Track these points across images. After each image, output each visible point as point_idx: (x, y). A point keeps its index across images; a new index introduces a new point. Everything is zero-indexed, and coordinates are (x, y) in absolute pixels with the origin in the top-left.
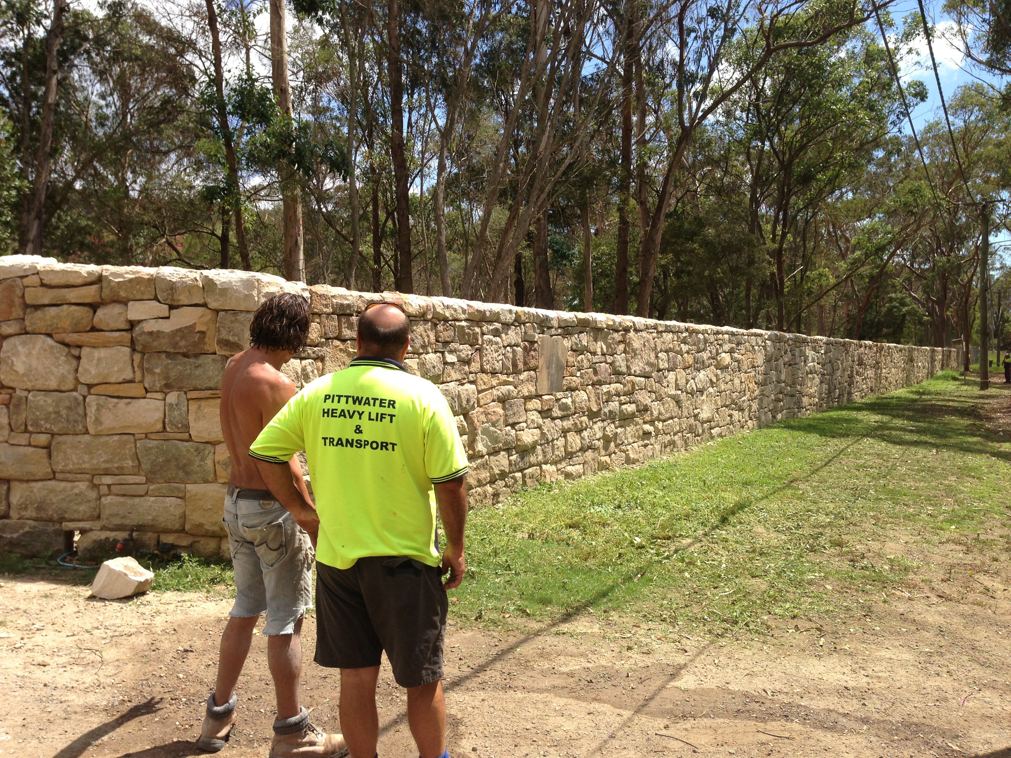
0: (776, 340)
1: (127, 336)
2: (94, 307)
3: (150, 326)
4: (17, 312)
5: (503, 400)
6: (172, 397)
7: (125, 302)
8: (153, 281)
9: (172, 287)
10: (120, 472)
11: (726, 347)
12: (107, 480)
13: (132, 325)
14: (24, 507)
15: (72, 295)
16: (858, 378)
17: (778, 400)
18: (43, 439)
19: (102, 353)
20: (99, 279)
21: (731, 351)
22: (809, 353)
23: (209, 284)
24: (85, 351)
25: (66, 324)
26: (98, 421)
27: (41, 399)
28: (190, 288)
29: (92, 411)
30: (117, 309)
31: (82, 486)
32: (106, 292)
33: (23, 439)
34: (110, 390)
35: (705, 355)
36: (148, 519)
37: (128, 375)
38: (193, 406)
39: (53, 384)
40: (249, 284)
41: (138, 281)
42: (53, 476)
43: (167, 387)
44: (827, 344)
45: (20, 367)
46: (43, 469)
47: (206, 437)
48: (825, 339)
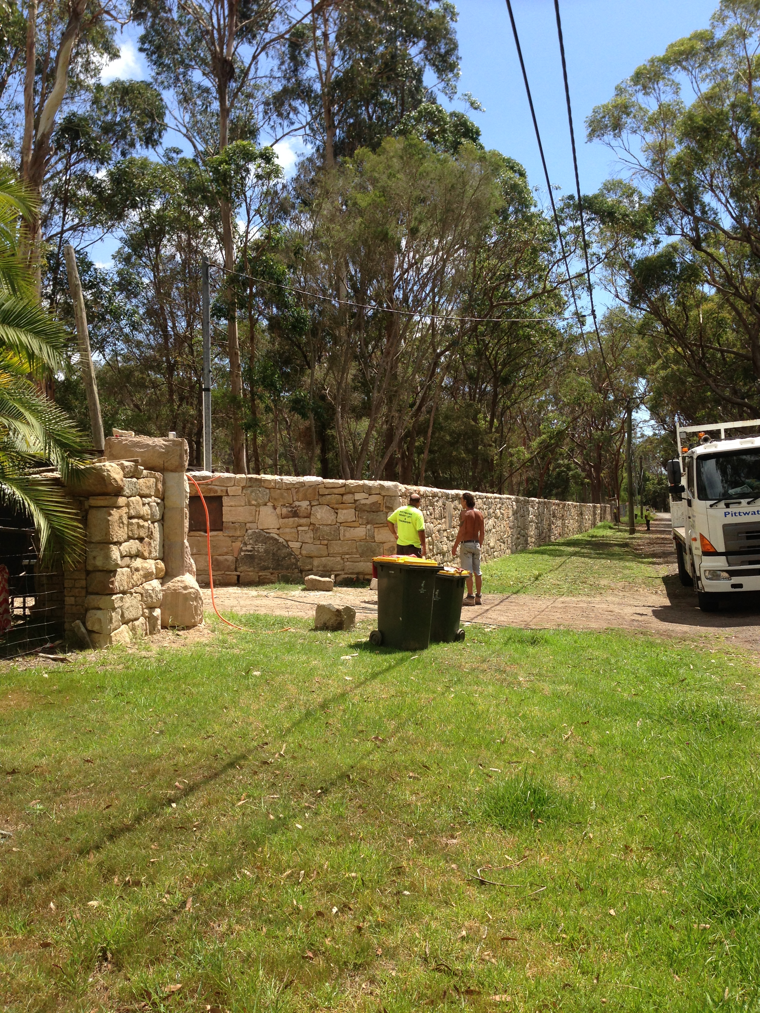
0: (517, 501)
1: (354, 505)
2: (342, 495)
3: (363, 502)
4: (317, 497)
5: (439, 531)
6: (369, 527)
7: (353, 493)
8: (364, 486)
9: (370, 488)
10: (351, 553)
11: (499, 506)
12: (347, 556)
13: (356, 501)
14: (318, 567)
15: (336, 491)
16: (553, 527)
17: (518, 538)
18: (326, 542)
19: (345, 511)
20: (344, 485)
21: (500, 509)
22: (531, 509)
23: (382, 487)
24: (339, 511)
25: (334, 501)
26: (344, 536)
27: (325, 528)
28: (375, 488)
29: (342, 532)
30: (350, 496)
31: (339, 559)
32: (348, 490)
33: (318, 542)
34: (348, 524)
35: (491, 511)
36: (361, 570)
37: (354, 519)
38: (376, 530)
39: (329, 522)
40: (396, 487)
41: (359, 486)
42: (328, 555)
43: (368, 523)
44: (539, 503)
45: (319, 517)
46: (326, 553)
47: (381, 541)
48: (537, 500)
